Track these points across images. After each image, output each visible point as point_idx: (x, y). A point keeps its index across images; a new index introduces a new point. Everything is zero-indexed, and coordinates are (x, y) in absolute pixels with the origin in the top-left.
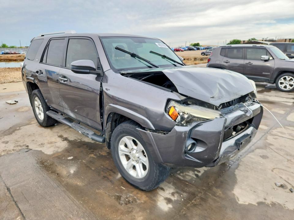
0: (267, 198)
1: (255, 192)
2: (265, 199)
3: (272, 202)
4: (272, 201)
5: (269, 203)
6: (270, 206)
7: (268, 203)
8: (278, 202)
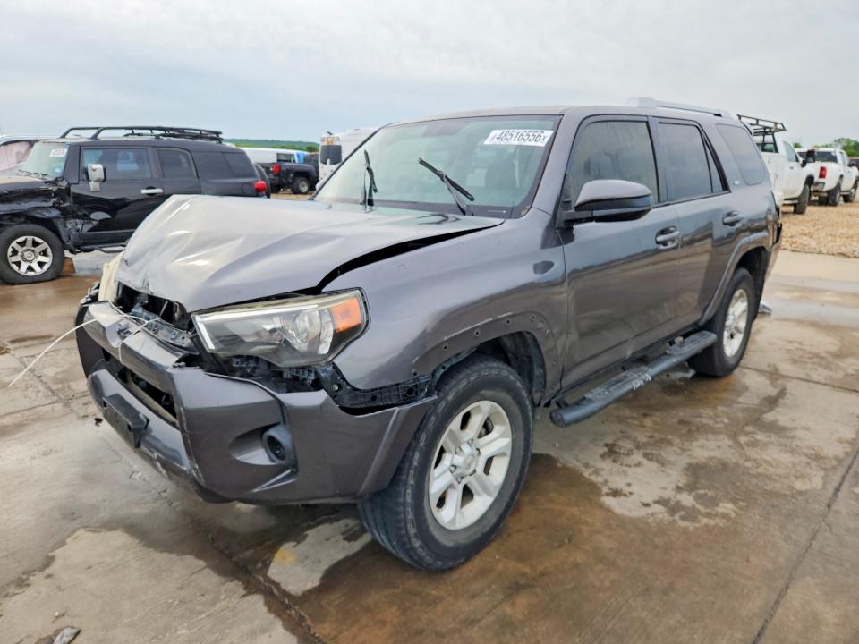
0: (49, 580)
1: (89, 568)
2: (49, 576)
3: (28, 585)
4: (31, 587)
5: (32, 578)
6: (24, 577)
7: (34, 575)
8: (18, 596)
